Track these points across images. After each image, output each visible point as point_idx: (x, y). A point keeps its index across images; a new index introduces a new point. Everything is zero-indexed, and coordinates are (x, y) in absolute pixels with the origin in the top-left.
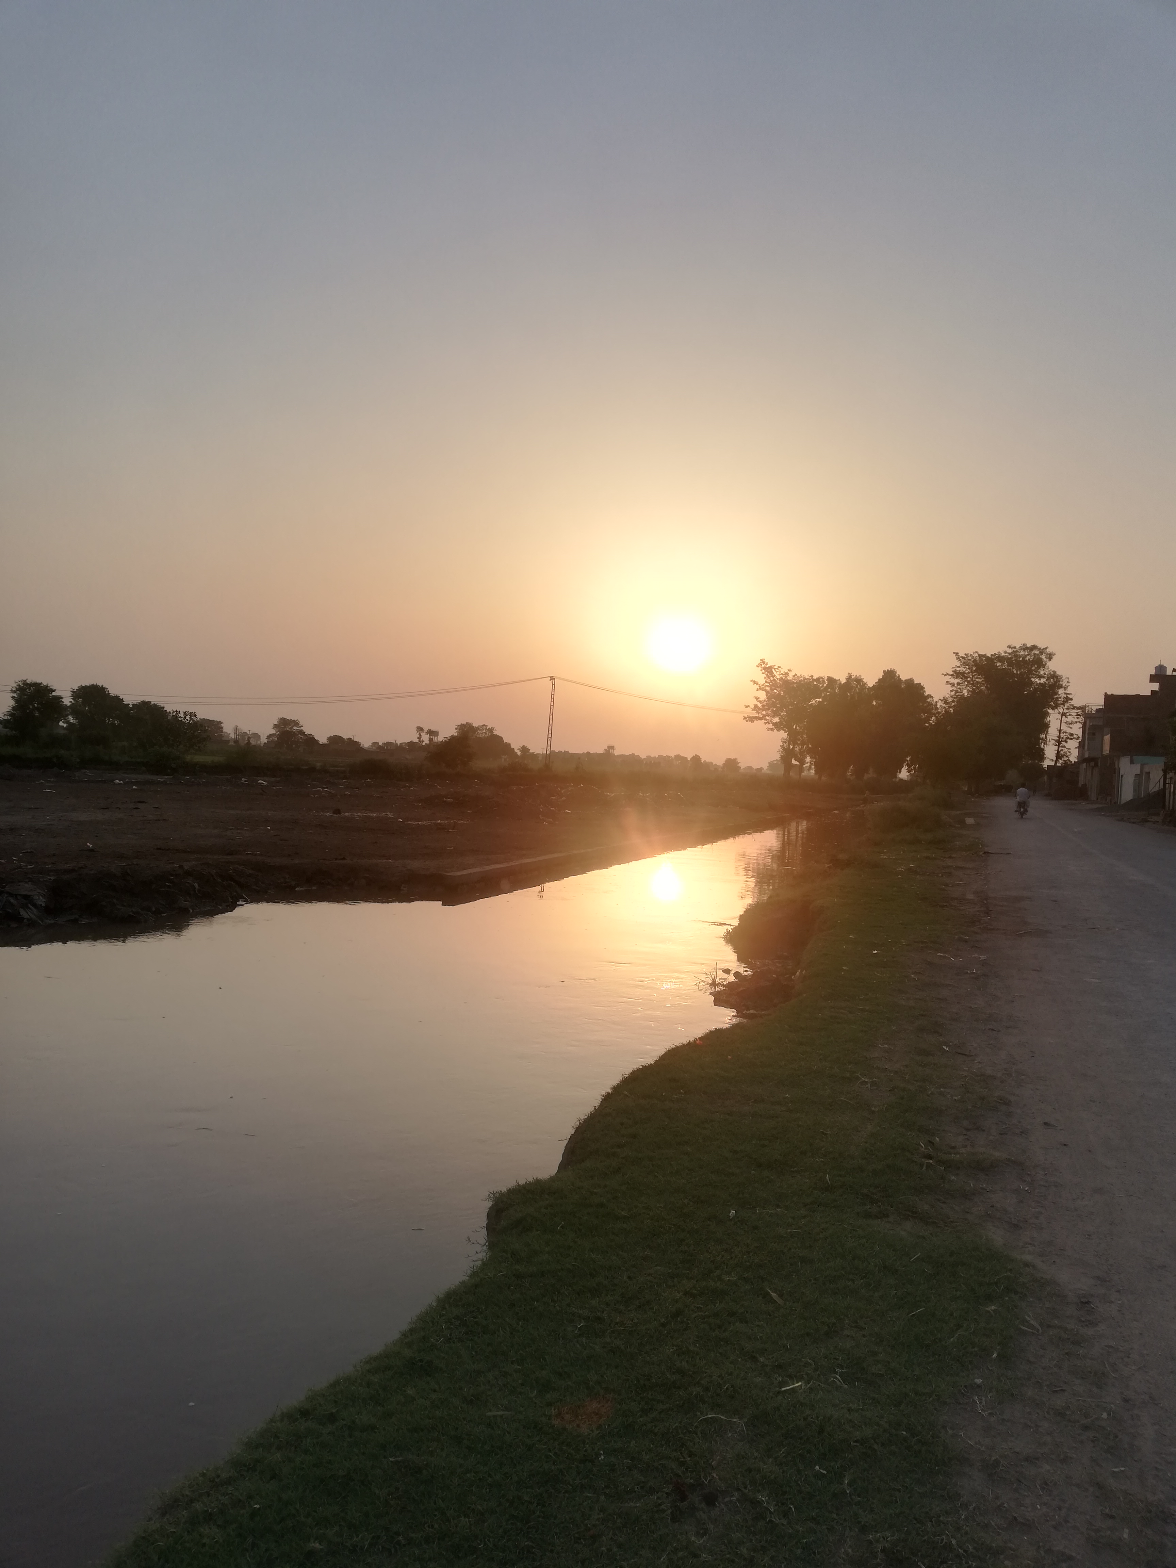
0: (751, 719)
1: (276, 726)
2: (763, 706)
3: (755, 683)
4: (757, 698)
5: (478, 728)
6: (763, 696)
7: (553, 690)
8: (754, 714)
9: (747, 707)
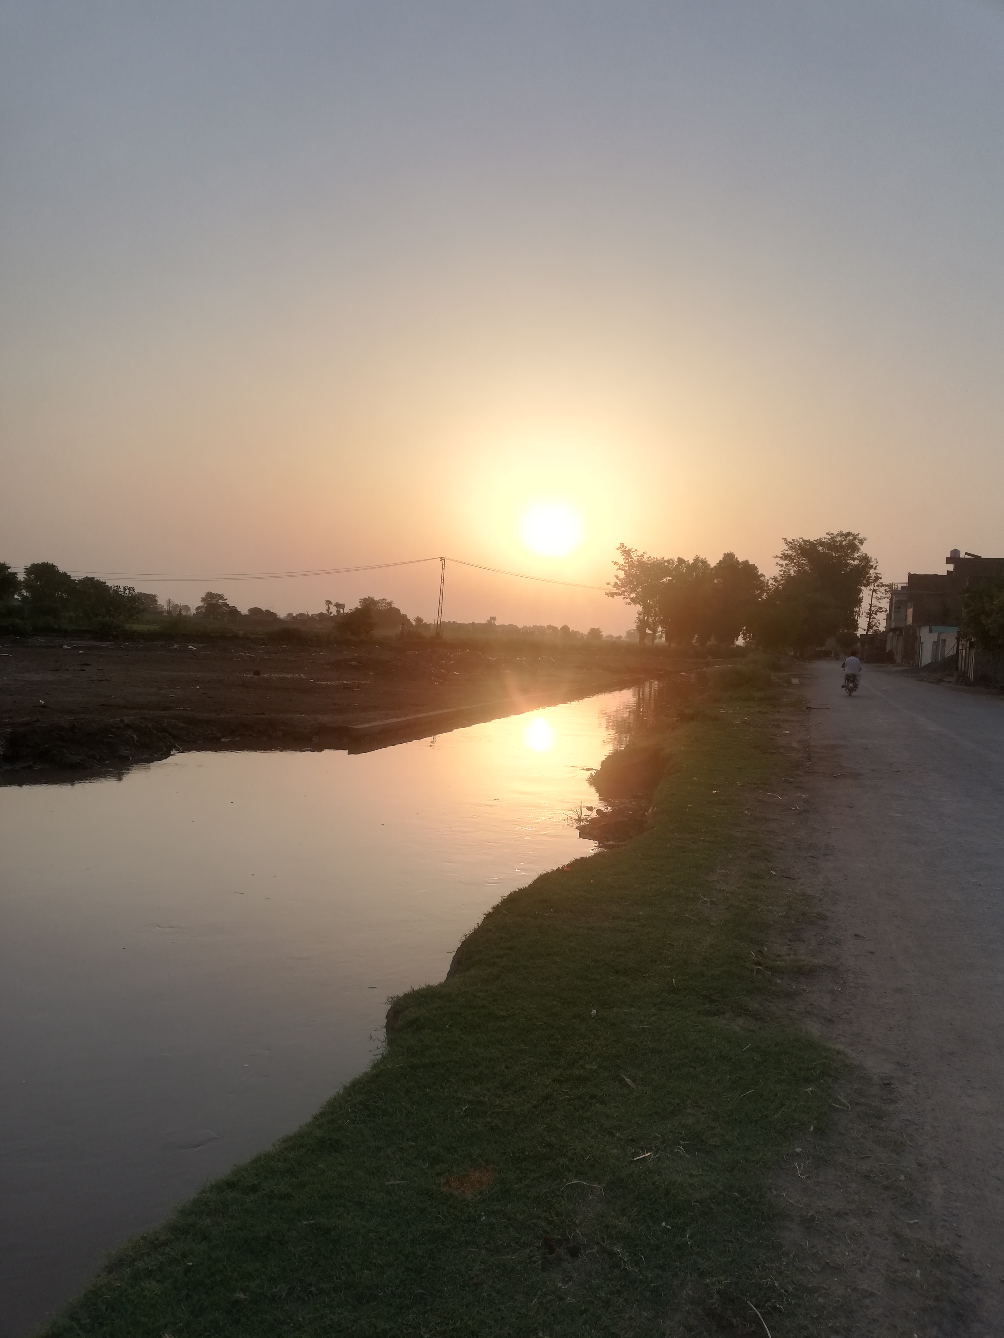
0: (612, 595)
1: (203, 600)
2: (622, 583)
3: (616, 563)
4: (617, 577)
5: (378, 602)
6: (622, 574)
7: (443, 569)
8: (614, 590)
9: (608, 584)
